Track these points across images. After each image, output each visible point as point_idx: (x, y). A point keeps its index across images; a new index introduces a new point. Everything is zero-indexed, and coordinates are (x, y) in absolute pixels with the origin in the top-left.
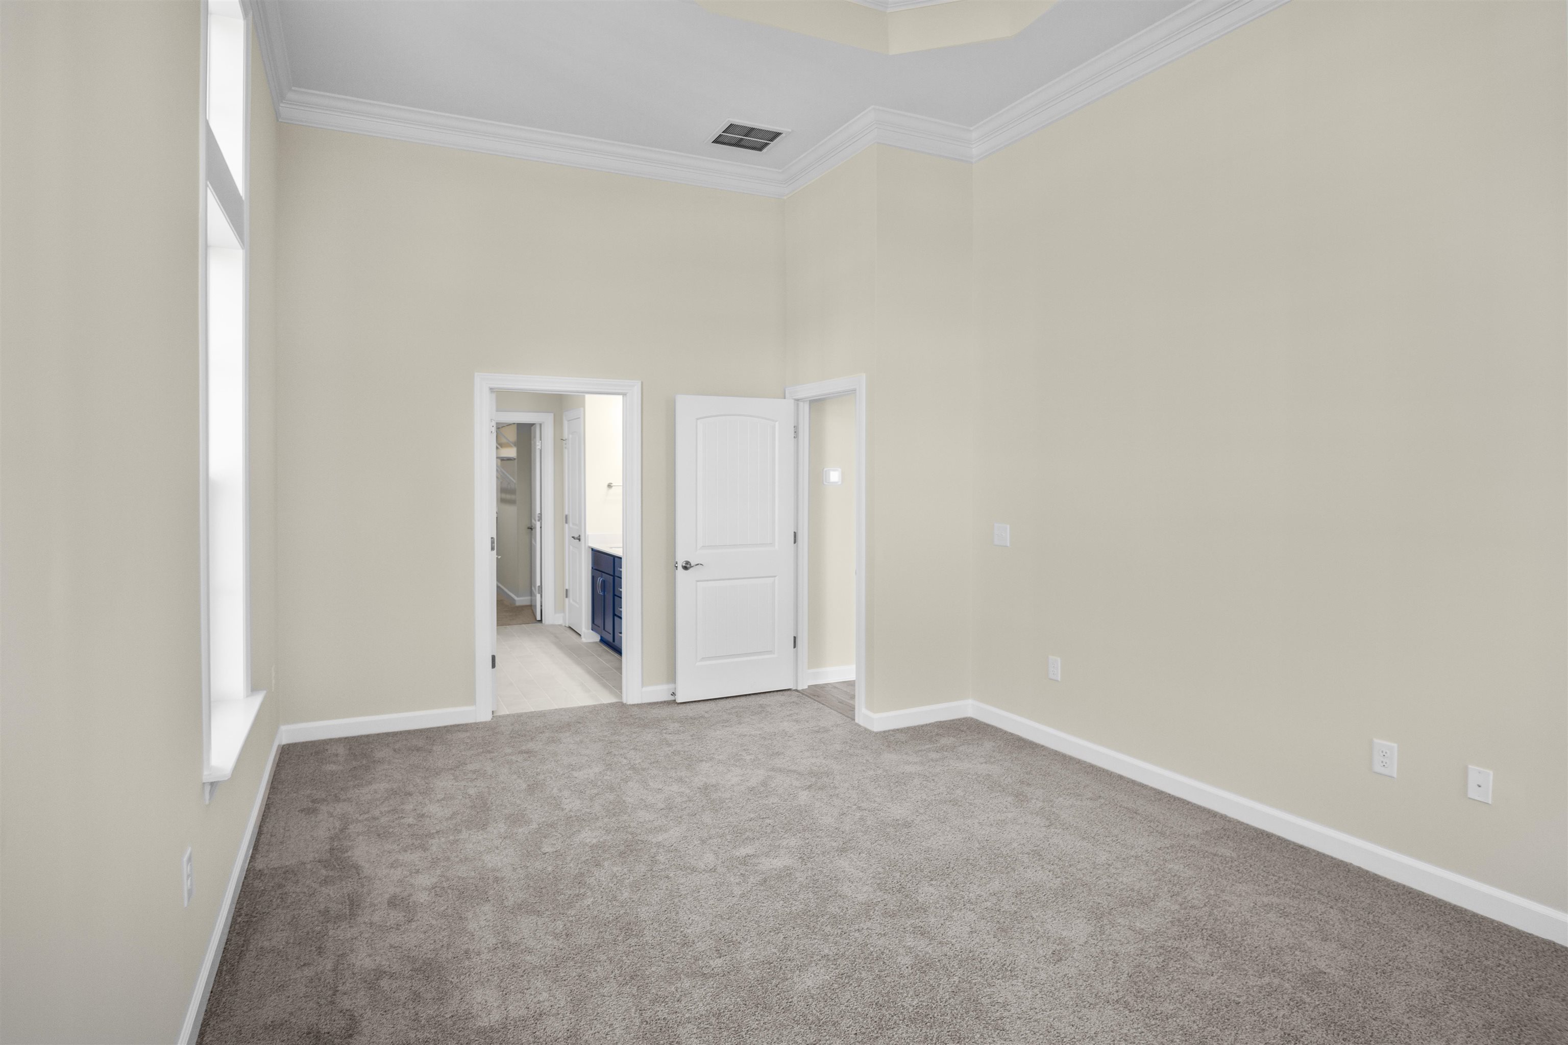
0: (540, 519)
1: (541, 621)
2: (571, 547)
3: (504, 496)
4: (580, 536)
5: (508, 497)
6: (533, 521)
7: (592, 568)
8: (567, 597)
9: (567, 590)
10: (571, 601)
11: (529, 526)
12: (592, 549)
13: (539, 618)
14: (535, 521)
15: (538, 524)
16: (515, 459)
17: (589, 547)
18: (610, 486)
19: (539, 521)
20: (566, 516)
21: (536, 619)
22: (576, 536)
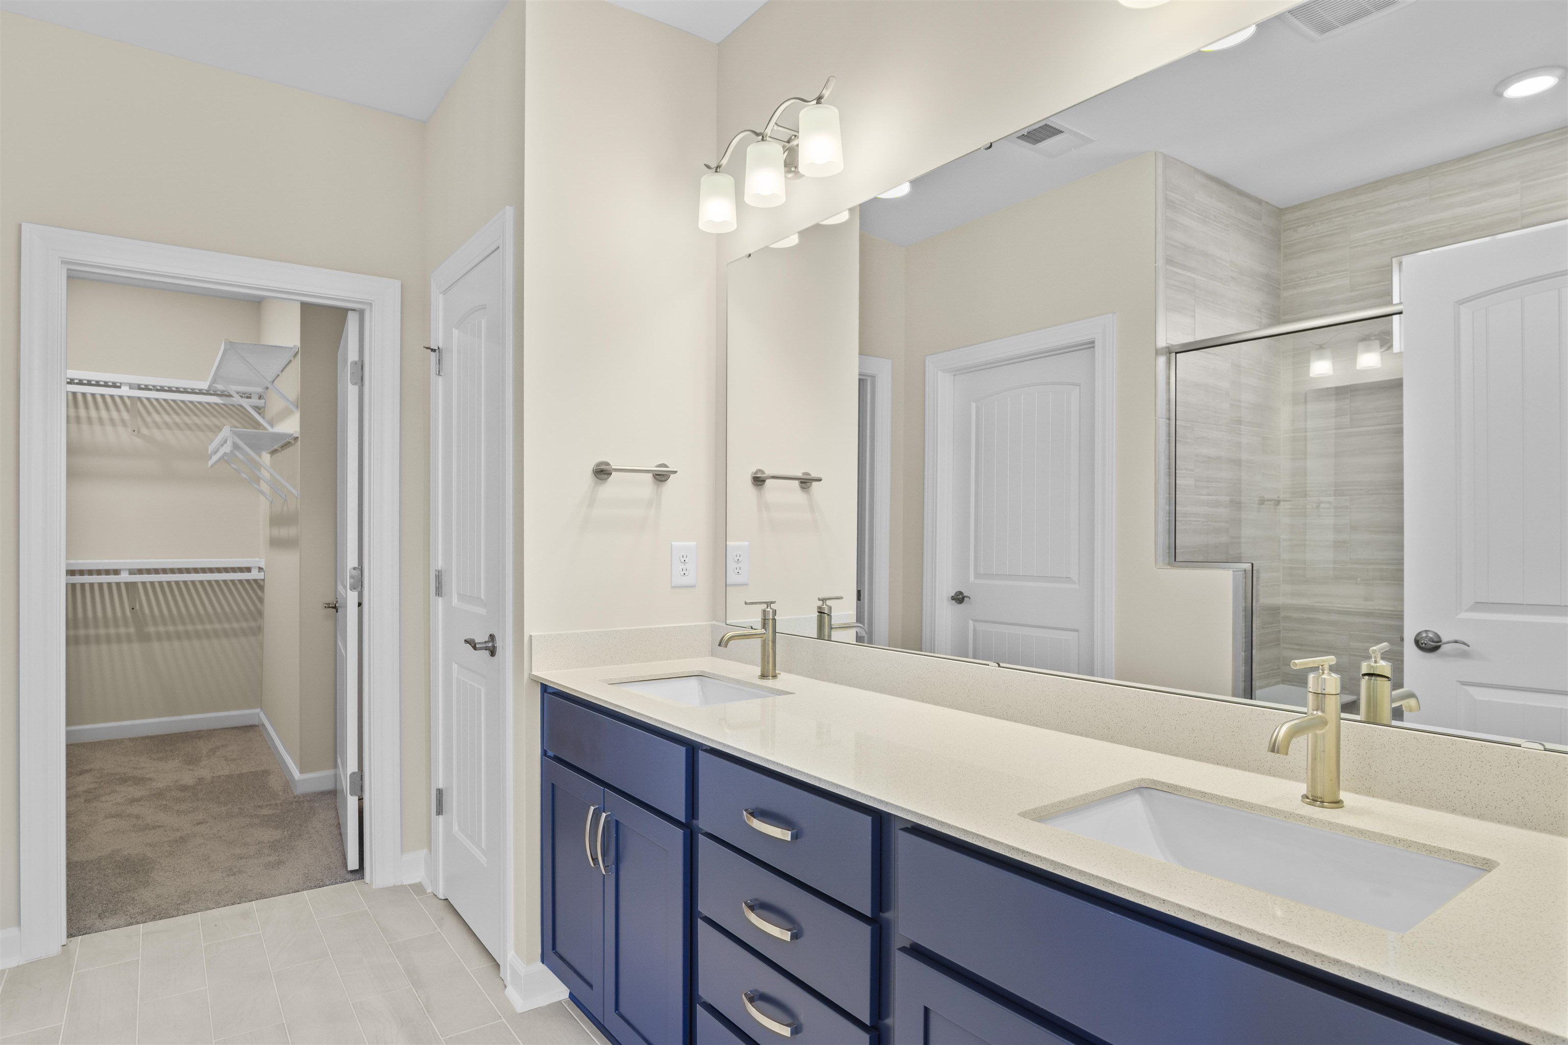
0: (359, 584)
1: (360, 872)
2: (455, 667)
3: (276, 532)
4: (492, 637)
5: (284, 532)
6: (340, 588)
7: (544, 753)
8: (440, 812)
9: (440, 792)
10: (456, 828)
11: (330, 599)
12: (545, 688)
13: (353, 864)
14: (345, 587)
15: (352, 598)
16: (296, 439)
17: (534, 680)
18: (602, 472)
19: (353, 588)
20: (439, 576)
21: (345, 864)
22: (481, 638)
